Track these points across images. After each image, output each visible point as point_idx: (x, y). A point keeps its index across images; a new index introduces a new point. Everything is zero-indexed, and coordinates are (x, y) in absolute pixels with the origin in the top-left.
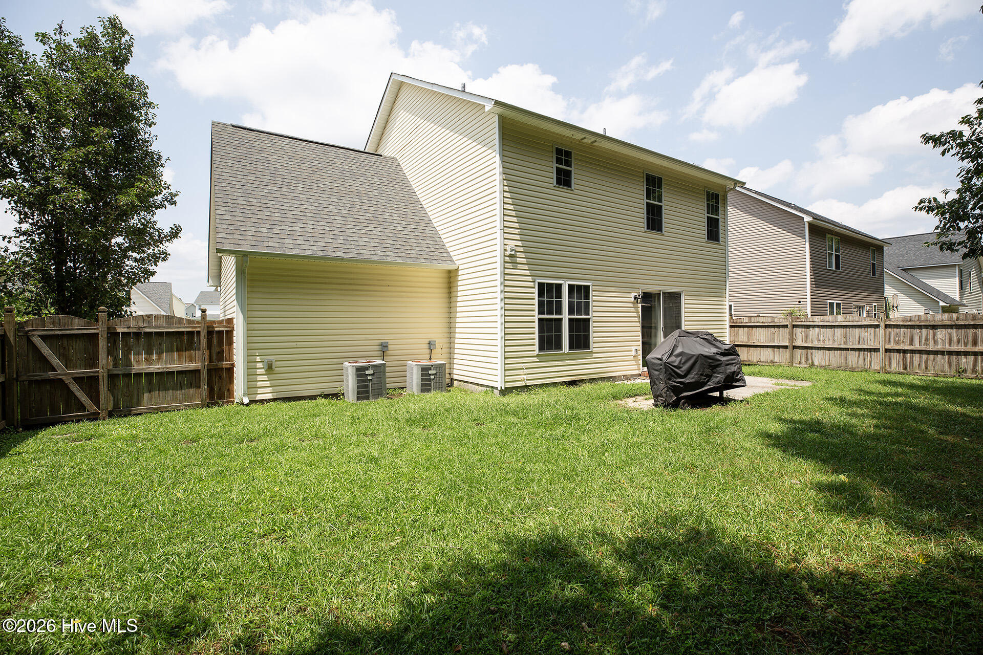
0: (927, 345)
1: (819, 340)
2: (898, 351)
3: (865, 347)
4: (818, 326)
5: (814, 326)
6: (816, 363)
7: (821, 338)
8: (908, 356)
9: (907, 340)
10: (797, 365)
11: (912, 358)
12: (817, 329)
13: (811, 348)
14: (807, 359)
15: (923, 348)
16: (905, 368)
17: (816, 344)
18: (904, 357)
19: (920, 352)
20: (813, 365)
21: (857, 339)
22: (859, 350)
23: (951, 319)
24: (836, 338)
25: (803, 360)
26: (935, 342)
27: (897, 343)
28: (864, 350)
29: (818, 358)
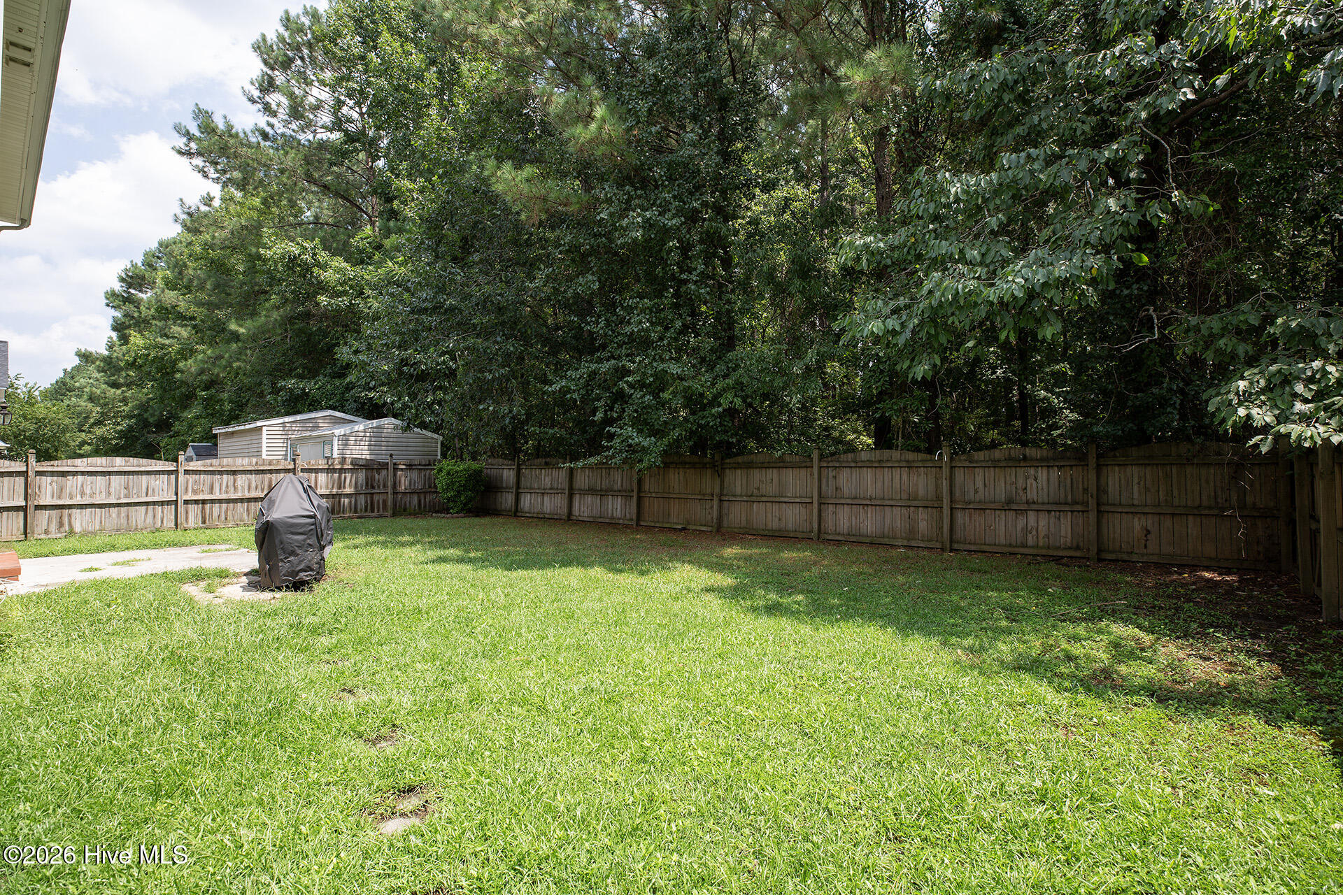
0: (227, 492)
1: (83, 494)
2: (196, 502)
3: (156, 499)
4: (83, 473)
5: (75, 474)
6: (78, 529)
7: (88, 491)
8: (208, 506)
9: (206, 489)
10: (43, 536)
11: (211, 509)
12: (80, 478)
13: (70, 507)
14: (61, 524)
15: (224, 496)
16: (204, 522)
17: (78, 500)
18: (203, 509)
19: (220, 501)
20: (72, 532)
21: (144, 490)
22: (147, 504)
23: (251, 464)
24: (112, 490)
25: (53, 527)
26: (235, 488)
27: (195, 492)
28: (154, 503)
29: (80, 520)
